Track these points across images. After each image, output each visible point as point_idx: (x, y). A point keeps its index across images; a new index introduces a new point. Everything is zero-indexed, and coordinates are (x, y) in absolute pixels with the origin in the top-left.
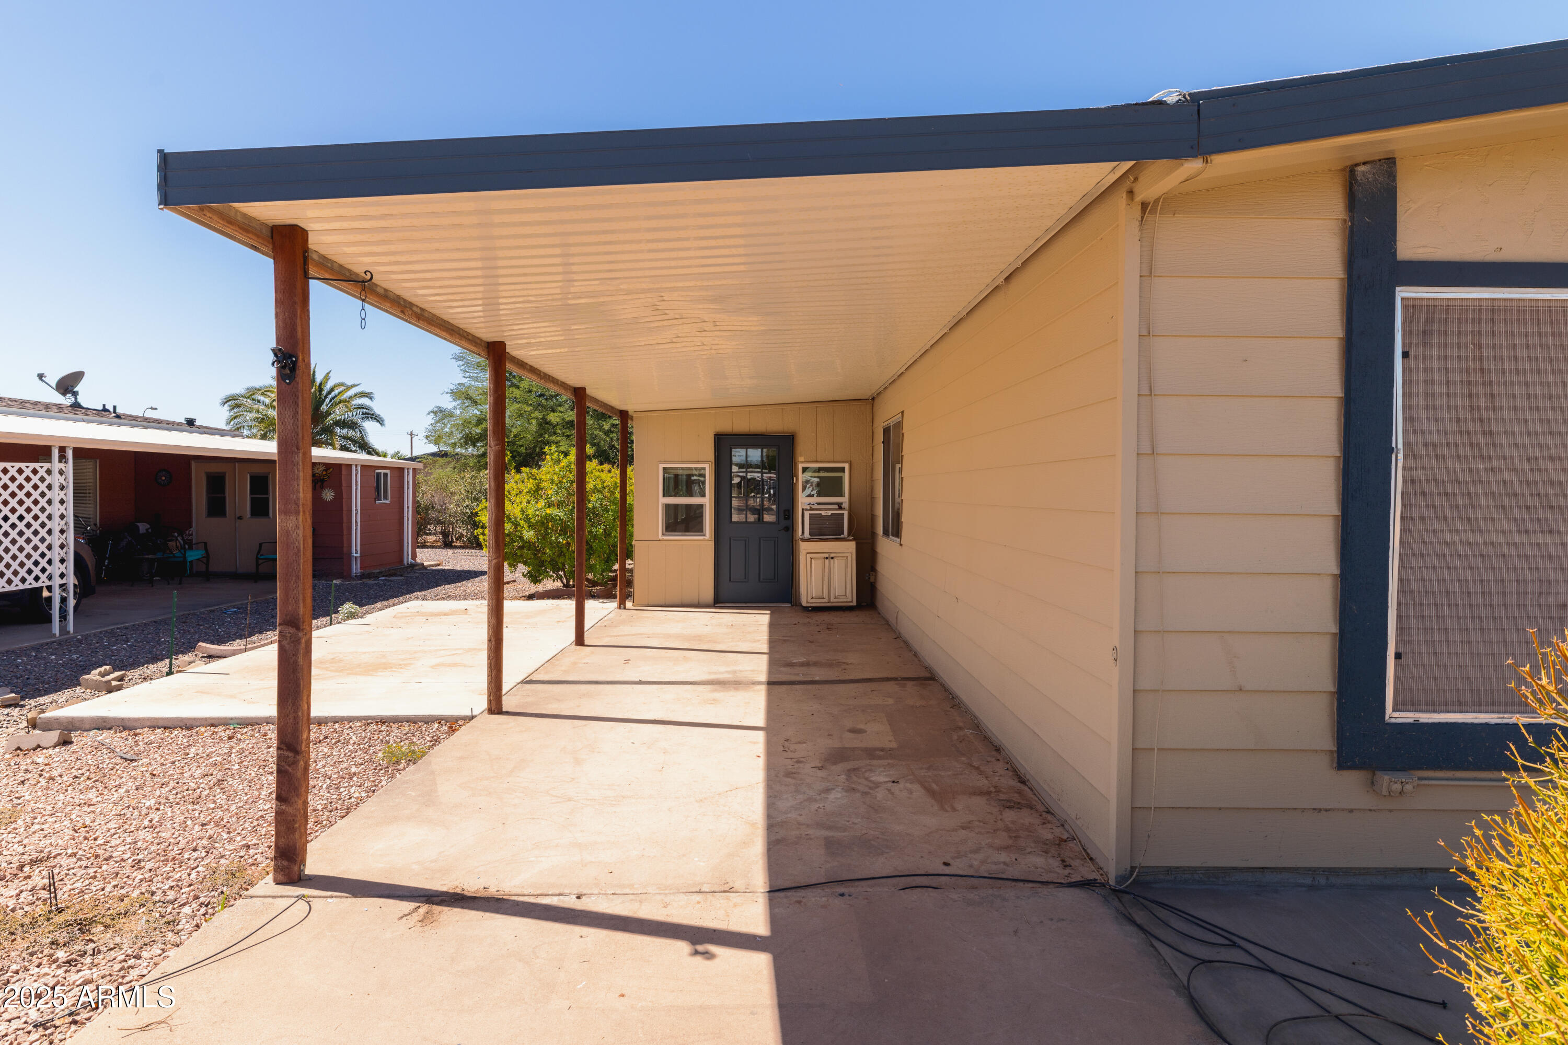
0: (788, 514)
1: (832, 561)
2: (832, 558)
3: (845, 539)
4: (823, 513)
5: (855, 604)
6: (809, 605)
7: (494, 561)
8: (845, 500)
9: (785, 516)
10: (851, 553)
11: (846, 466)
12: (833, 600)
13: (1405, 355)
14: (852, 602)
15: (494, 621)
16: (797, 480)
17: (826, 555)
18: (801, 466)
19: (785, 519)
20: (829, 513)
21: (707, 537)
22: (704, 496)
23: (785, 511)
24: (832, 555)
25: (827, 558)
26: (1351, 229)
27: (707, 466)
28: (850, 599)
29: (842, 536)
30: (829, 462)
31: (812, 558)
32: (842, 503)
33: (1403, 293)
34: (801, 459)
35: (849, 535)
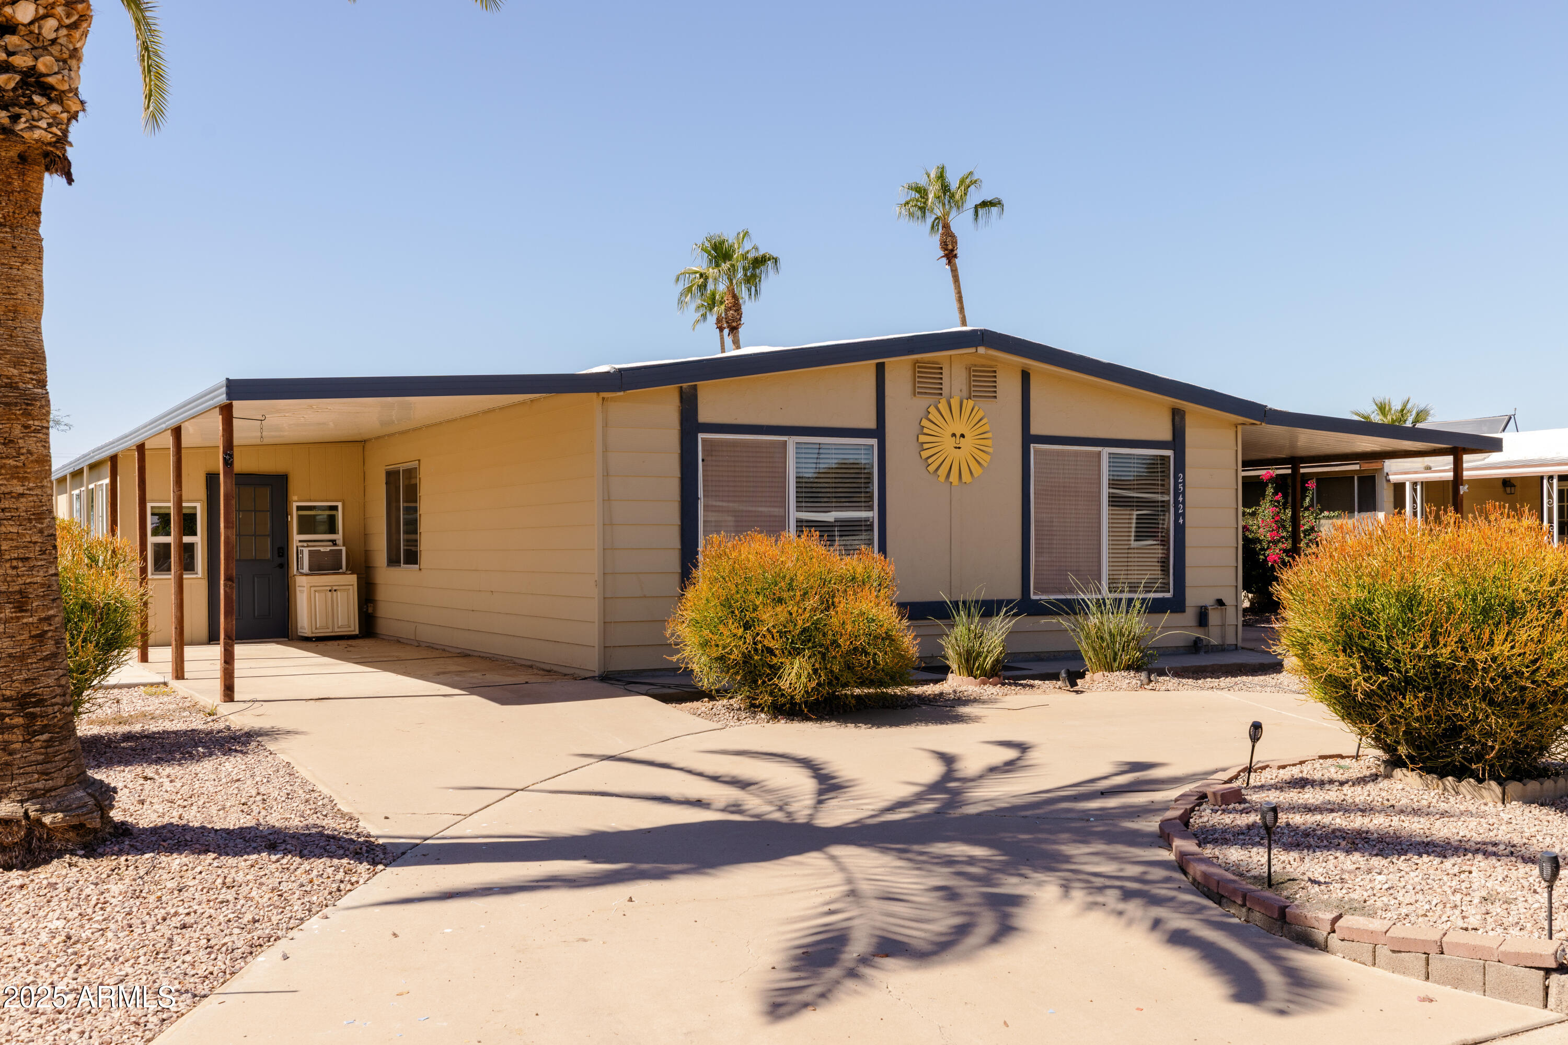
0: (282, 551)
1: (335, 593)
2: (335, 590)
3: (344, 573)
4: (322, 549)
5: (357, 632)
6: (314, 635)
7: (179, 572)
8: (339, 537)
9: (279, 553)
10: (353, 585)
11: (340, 505)
12: (336, 630)
13: (703, 460)
14: (354, 631)
15: (179, 614)
16: (292, 518)
17: (329, 588)
18: (295, 505)
19: (279, 556)
20: (328, 549)
21: (200, 575)
22: (195, 534)
23: (279, 548)
24: (335, 588)
25: (330, 591)
26: (682, 410)
27: (198, 505)
28: (352, 629)
29: (341, 571)
30: (322, 501)
31: (315, 591)
32: (335, 541)
33: (701, 436)
34: (295, 498)
35: (347, 569)
